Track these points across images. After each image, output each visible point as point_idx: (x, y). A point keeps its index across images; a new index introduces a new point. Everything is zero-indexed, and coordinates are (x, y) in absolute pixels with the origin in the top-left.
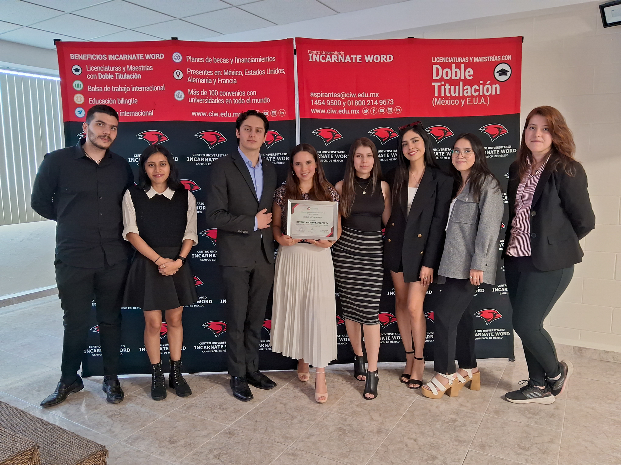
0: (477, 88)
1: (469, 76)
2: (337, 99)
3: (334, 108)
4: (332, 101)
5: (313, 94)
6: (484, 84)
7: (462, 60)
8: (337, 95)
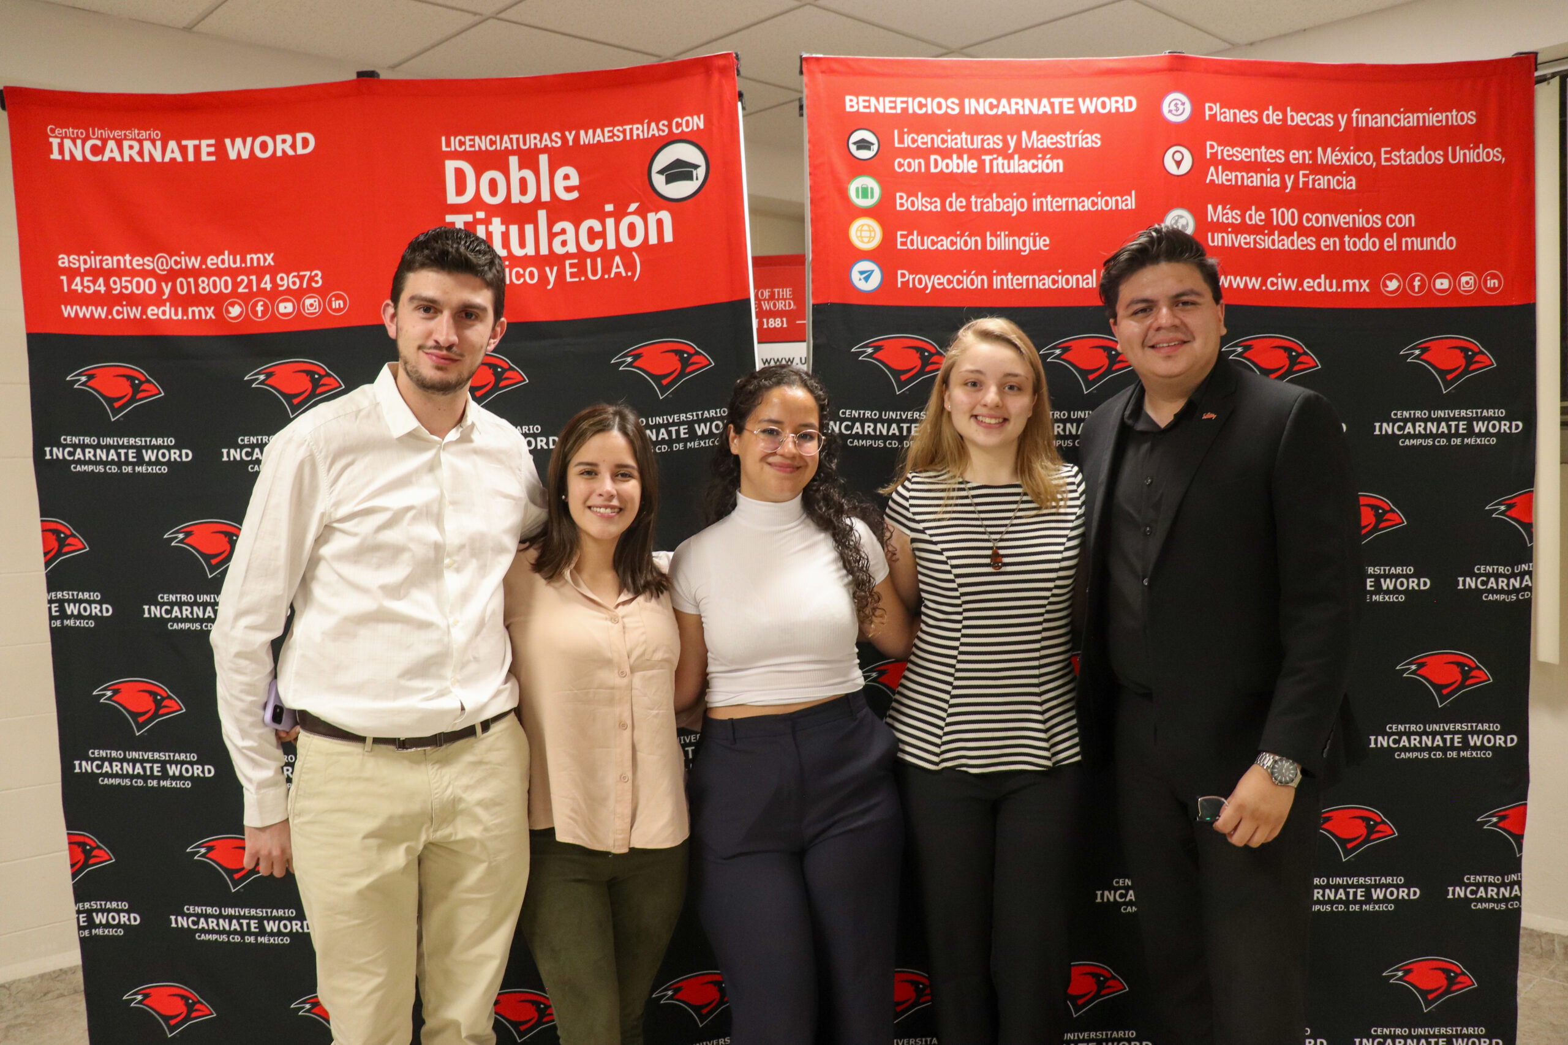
0: (598, 227)
1: (568, 189)
2: (144, 274)
3: (132, 300)
4: (126, 281)
5: (66, 260)
6: (619, 214)
7: (541, 140)
8: (144, 264)
